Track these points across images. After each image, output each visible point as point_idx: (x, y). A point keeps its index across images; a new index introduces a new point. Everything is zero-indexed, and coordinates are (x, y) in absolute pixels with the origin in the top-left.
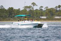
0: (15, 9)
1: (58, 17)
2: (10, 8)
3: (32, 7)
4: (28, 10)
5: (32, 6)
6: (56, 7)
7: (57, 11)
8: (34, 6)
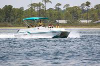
0: (16, 8)
1: (86, 21)
2: (6, 6)
3: (42, 4)
4: (36, 9)
5: (44, 3)
6: (83, 5)
7: (84, 11)
8: (47, 3)
